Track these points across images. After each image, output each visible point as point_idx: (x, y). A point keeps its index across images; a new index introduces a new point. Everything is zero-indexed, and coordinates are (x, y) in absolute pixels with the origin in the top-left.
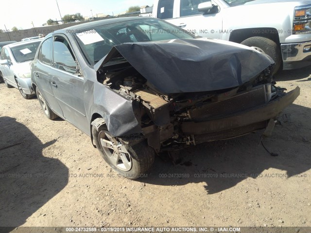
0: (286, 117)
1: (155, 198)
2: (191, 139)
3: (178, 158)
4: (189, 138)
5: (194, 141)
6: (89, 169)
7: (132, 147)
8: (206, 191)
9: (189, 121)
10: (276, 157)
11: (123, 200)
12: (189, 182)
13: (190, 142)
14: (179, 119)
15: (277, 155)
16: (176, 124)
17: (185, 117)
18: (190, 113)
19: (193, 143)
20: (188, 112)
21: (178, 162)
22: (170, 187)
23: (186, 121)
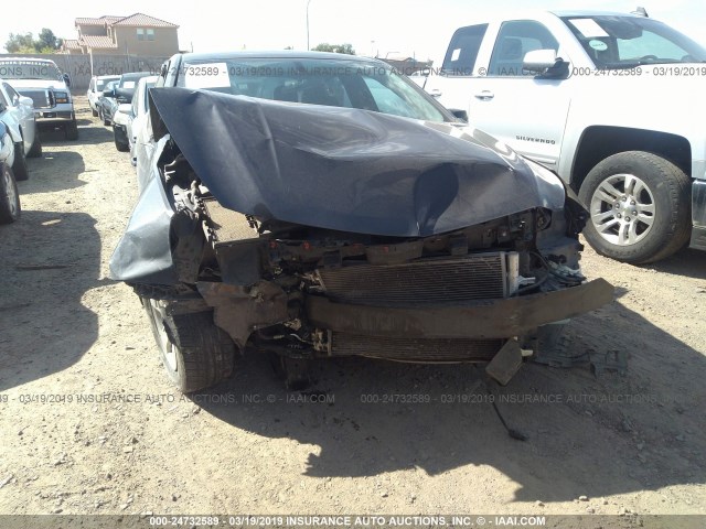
0: (617, 360)
1: (195, 444)
2: (325, 340)
3: (299, 377)
4: (320, 334)
5: (328, 345)
6: (128, 349)
7: (174, 317)
8: (306, 466)
9: (322, 294)
10: (519, 443)
11: (134, 426)
12: (286, 435)
13: (320, 344)
14: (303, 285)
15: (523, 439)
16: (296, 295)
17: (312, 283)
18: (323, 277)
19: (326, 348)
20: (317, 272)
21: (299, 386)
22: (240, 433)
23: (315, 293)
